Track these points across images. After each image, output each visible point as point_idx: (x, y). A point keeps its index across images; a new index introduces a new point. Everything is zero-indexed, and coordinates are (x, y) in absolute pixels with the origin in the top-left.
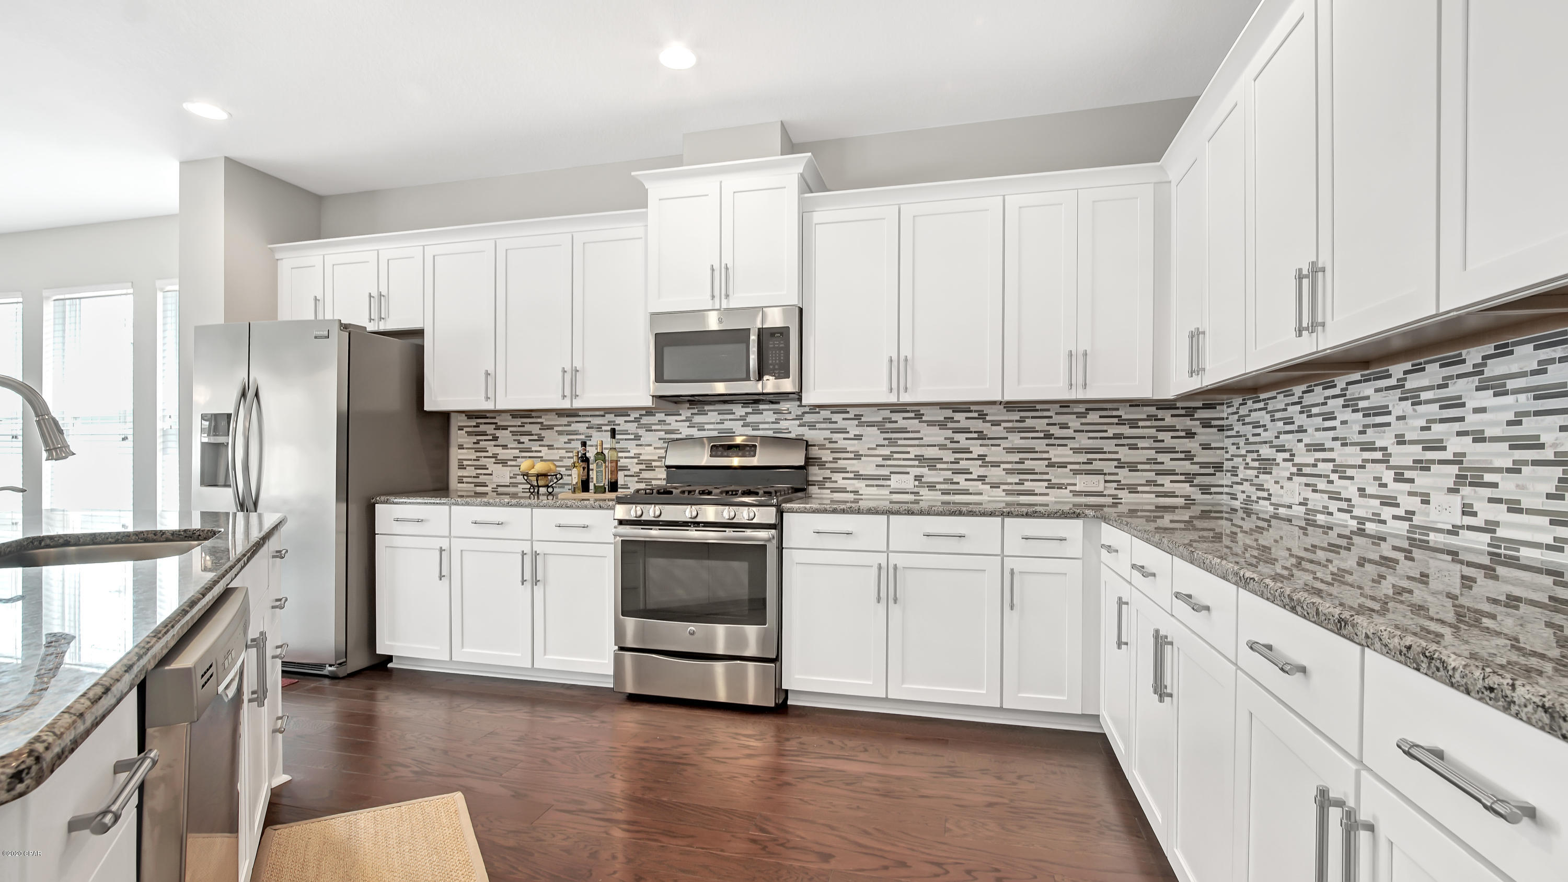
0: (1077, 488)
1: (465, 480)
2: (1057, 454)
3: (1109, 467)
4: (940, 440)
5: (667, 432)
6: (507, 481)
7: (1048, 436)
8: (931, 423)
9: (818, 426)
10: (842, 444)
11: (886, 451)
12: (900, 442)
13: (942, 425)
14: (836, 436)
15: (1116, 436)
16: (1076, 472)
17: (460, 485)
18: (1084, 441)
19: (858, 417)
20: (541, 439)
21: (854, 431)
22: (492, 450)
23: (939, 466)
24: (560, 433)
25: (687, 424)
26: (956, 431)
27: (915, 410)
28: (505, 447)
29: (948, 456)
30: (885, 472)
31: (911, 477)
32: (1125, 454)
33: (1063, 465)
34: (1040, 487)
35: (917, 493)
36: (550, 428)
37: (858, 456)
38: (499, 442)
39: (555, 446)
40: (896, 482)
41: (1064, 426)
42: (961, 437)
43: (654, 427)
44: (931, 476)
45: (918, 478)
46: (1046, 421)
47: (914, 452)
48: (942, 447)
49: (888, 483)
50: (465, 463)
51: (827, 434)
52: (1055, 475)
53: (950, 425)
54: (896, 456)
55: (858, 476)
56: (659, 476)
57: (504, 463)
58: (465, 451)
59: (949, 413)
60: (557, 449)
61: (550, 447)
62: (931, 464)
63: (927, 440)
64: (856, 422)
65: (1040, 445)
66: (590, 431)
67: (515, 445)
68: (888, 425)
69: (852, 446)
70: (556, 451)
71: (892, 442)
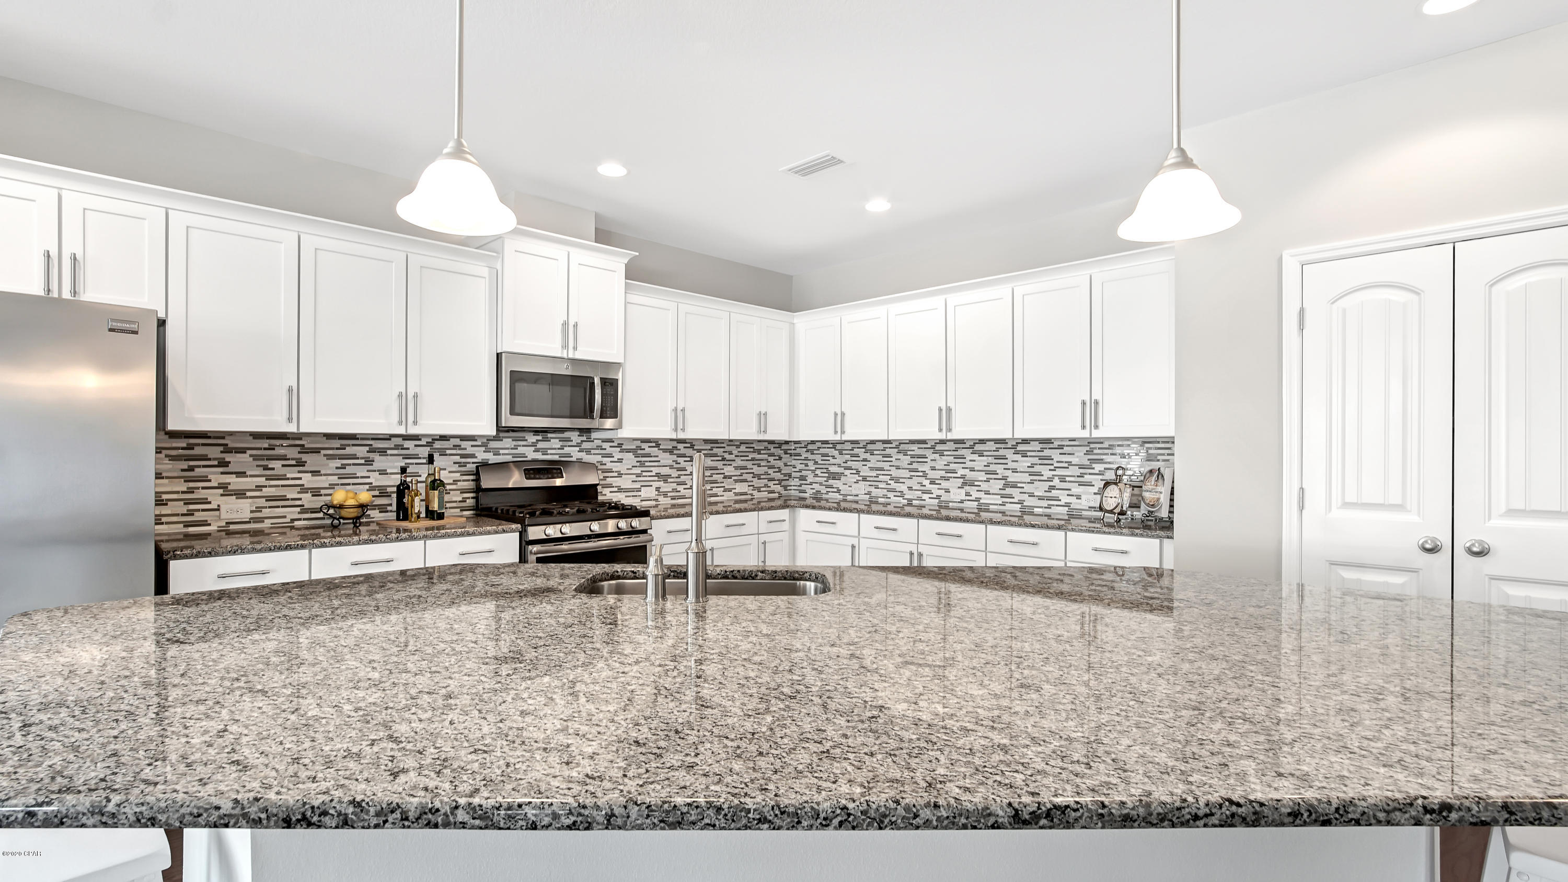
0: (736, 491)
1: (164, 519)
2: (729, 470)
3: (749, 477)
4: (670, 462)
5: (462, 456)
6: (247, 515)
7: (724, 459)
8: (665, 451)
9: (593, 451)
10: (609, 466)
11: (638, 471)
12: (647, 464)
13: (671, 452)
14: (605, 460)
15: (753, 459)
16: (736, 481)
17: (157, 527)
18: (739, 462)
19: (620, 445)
20: (301, 463)
21: (617, 456)
22: (216, 477)
23: (669, 480)
24: (331, 457)
25: (483, 449)
26: (679, 456)
27: (691, 444)
28: (241, 474)
29: (674, 473)
30: (637, 485)
31: (653, 488)
32: (756, 470)
33: (730, 477)
34: (719, 491)
35: (656, 500)
36: (317, 451)
37: (620, 475)
38: (230, 469)
39: (322, 472)
40: (645, 492)
41: (731, 453)
42: (681, 460)
43: (448, 452)
44: (666, 487)
45: (658, 489)
46: (722, 450)
47: (655, 470)
48: (671, 467)
49: (639, 493)
50: (165, 497)
51: (599, 458)
52: (728, 484)
53: (675, 452)
54: (644, 474)
55: (620, 490)
56: (454, 499)
57: (240, 494)
58: (165, 481)
59: (675, 444)
60: (325, 475)
61: (315, 473)
62: (665, 478)
63: (663, 462)
64: (619, 449)
65: (719, 465)
66: (371, 455)
67: (259, 471)
68: (639, 452)
69: (616, 467)
70: (324, 478)
71: (642, 464)
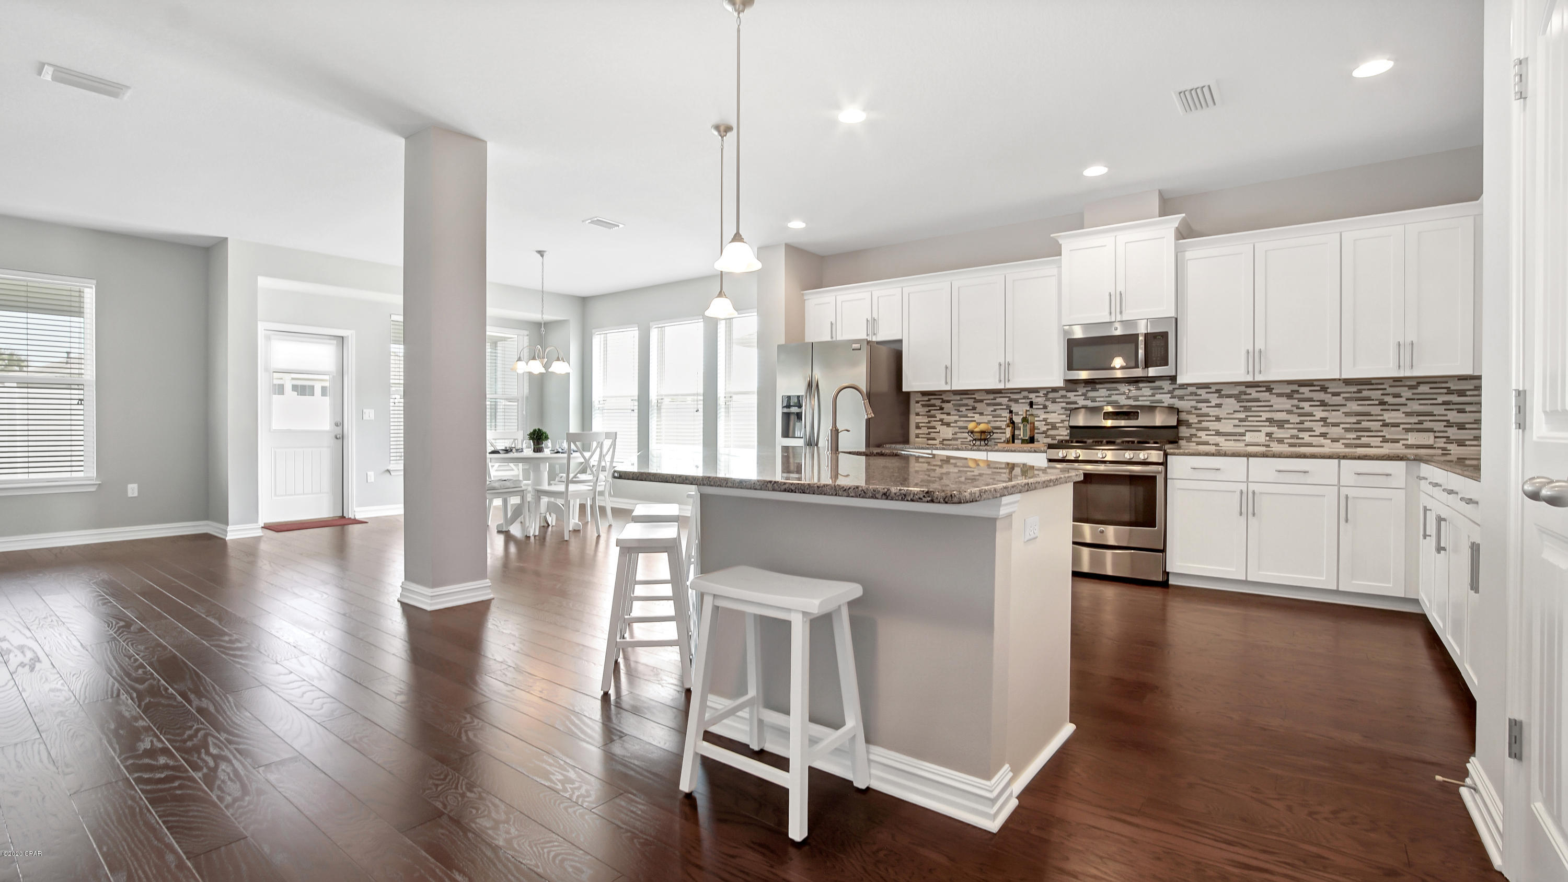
0: (1409, 442)
1: (920, 436)
2: (1389, 417)
3: (1439, 426)
4: (1288, 407)
5: (1068, 403)
6: (950, 436)
7: (1382, 403)
8: (1279, 395)
9: (1185, 398)
10: (1205, 410)
11: (1242, 415)
12: (1253, 409)
13: (1289, 396)
14: (1200, 405)
15: (1444, 403)
16: (1407, 430)
17: (917, 439)
18: (1415, 406)
19: (1218, 391)
20: (974, 408)
21: (1215, 400)
22: (939, 416)
23: (1286, 426)
24: (988, 405)
25: (1083, 397)
26: (1300, 400)
27: (1268, 387)
28: (948, 414)
29: (1294, 419)
30: (1241, 430)
31: (1263, 434)
32: (1453, 416)
33: (1396, 425)
34: (1376, 441)
35: (1268, 446)
36: (982, 401)
37: (1218, 419)
38: (945, 411)
39: (985, 413)
40: (1249, 437)
41: (1397, 396)
42: (1306, 405)
43: (1057, 400)
44: (1279, 433)
45: (1269, 435)
46: (1381, 392)
47: (1265, 416)
48: (1289, 412)
49: (1244, 438)
50: (920, 425)
51: (1194, 403)
52: (1389, 433)
53: (1296, 396)
54: (1250, 419)
55: (1218, 433)
56: (1062, 433)
57: (948, 425)
58: (920, 417)
59: (1295, 387)
60: (986, 415)
61: (981, 414)
62: (1281, 424)
63: (1276, 407)
64: (1217, 395)
65: (1376, 410)
66: (1010, 403)
67: (955, 412)
68: (1244, 397)
69: (1214, 412)
70: (985, 417)
71: (1247, 409)
